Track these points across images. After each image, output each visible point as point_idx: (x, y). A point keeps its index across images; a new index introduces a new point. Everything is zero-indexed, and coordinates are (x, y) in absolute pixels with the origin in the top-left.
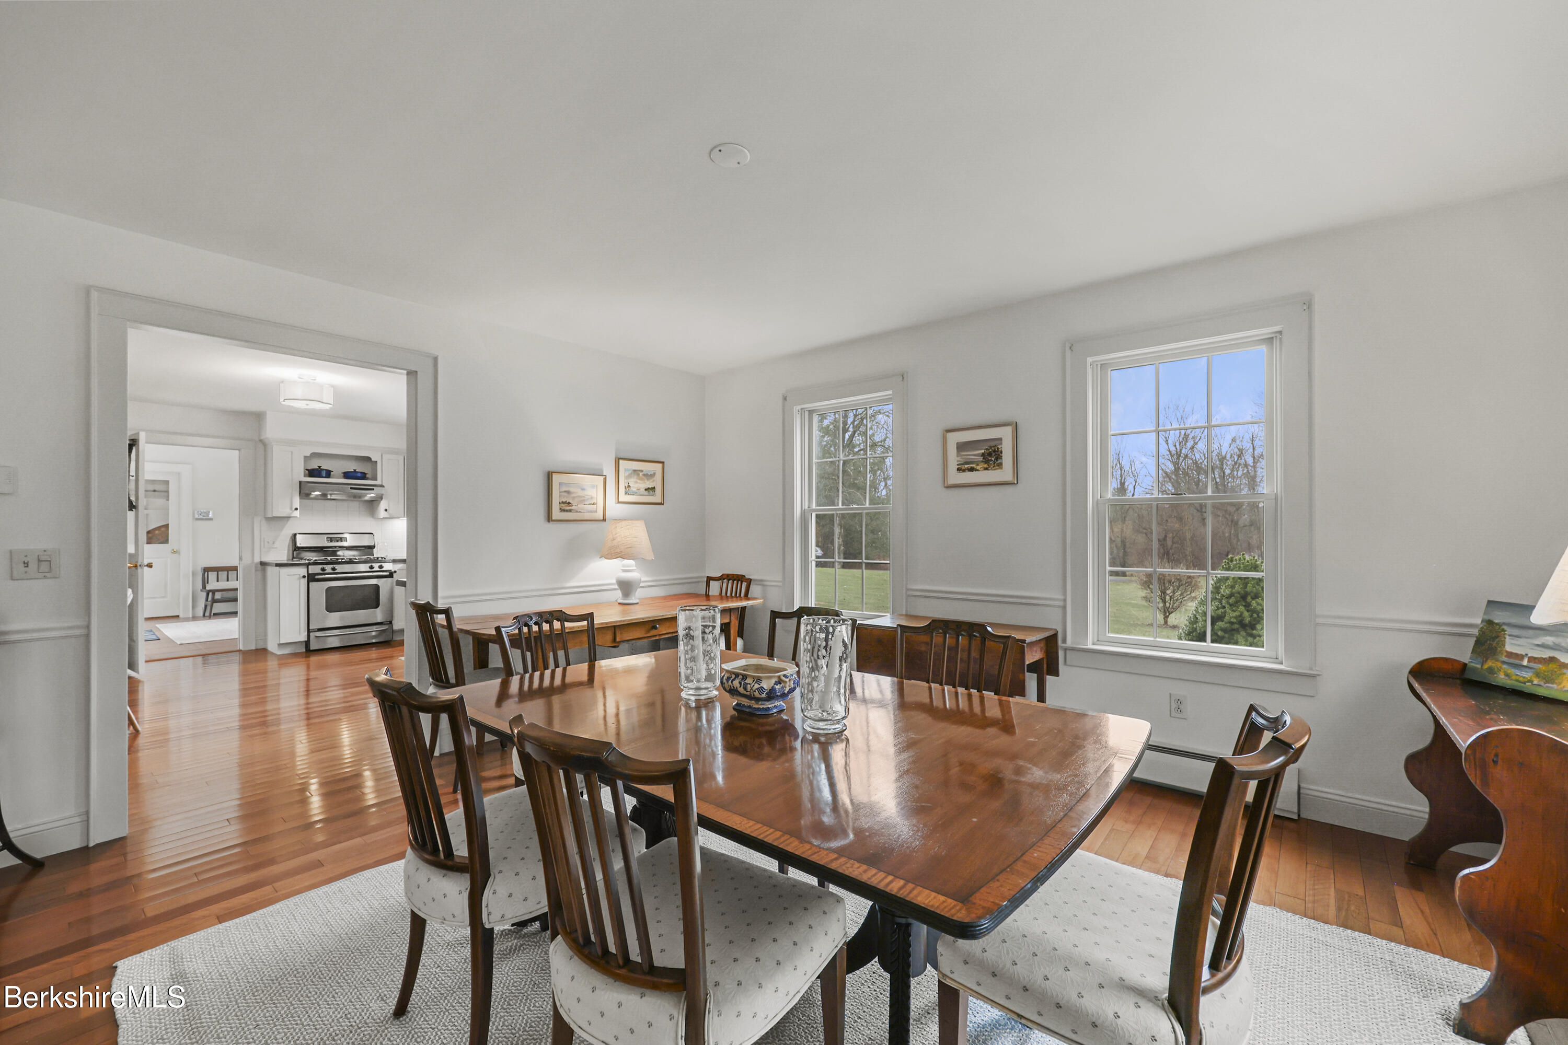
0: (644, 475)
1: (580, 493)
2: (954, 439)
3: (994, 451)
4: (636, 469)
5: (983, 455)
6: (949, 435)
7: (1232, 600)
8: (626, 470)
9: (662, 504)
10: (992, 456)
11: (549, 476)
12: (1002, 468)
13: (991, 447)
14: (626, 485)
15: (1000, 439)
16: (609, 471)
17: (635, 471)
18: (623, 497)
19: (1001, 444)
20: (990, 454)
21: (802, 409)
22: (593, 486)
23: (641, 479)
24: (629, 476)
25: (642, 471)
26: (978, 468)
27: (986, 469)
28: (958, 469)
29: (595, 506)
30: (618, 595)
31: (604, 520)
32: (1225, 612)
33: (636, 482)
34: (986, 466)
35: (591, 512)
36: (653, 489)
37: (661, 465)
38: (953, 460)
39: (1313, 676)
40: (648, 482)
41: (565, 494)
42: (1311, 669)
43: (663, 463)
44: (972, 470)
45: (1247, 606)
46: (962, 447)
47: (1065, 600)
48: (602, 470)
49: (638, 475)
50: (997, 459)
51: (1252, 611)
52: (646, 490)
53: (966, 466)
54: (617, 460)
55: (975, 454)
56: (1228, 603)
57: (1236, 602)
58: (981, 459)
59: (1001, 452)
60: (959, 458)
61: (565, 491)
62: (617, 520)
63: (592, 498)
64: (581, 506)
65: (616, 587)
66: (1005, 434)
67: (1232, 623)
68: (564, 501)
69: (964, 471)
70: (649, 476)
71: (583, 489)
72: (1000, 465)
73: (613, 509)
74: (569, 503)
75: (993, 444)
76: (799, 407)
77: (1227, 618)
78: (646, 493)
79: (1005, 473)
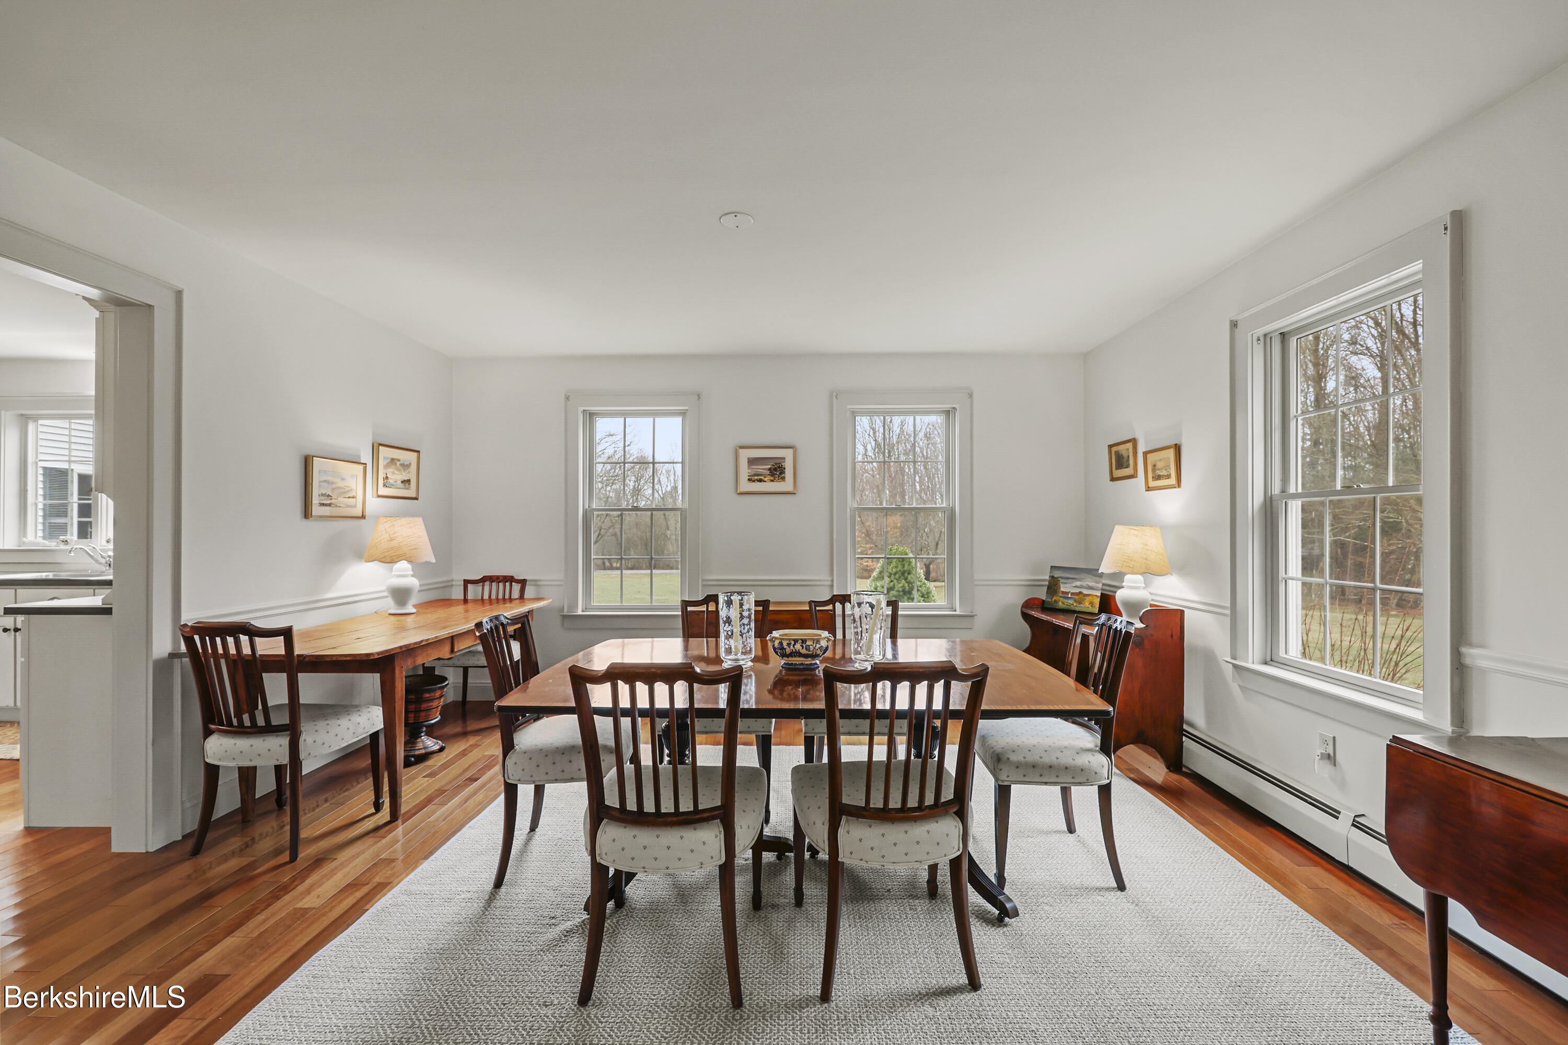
0: (401, 465)
1: (341, 484)
2: (745, 455)
3: (779, 467)
4: (393, 457)
5: (770, 469)
6: (742, 451)
7: (897, 576)
8: (385, 458)
9: (416, 499)
10: (777, 471)
11: (307, 462)
12: (785, 481)
13: (776, 464)
14: (385, 476)
15: (784, 458)
16: (366, 458)
17: (392, 460)
18: (383, 491)
19: (784, 462)
20: (775, 470)
21: (584, 410)
22: (352, 476)
23: (399, 470)
24: (386, 467)
25: (399, 460)
26: (766, 479)
27: (772, 481)
28: (749, 480)
29: (354, 500)
30: (389, 605)
31: (363, 517)
32: (894, 585)
33: (393, 473)
34: (772, 478)
35: (348, 506)
36: (409, 481)
37: (415, 454)
38: (745, 472)
39: (972, 616)
40: (404, 474)
41: (325, 484)
42: (972, 612)
43: (418, 452)
44: (760, 481)
45: (906, 579)
46: (752, 461)
47: (832, 581)
48: (359, 457)
49: (396, 464)
50: (781, 473)
51: (909, 583)
52: (402, 482)
53: (756, 478)
54: (376, 447)
55: (763, 469)
56: (895, 578)
57: (900, 577)
58: (768, 472)
59: (785, 469)
60: (749, 471)
61: (325, 481)
62: (377, 518)
63: (351, 490)
64: (341, 499)
65: (386, 594)
66: (787, 454)
67: (899, 591)
68: (324, 492)
69: (754, 481)
70: (405, 466)
71: (343, 479)
72: (783, 479)
73: (374, 505)
74: (329, 496)
75: (778, 461)
76: (582, 409)
77: (896, 589)
78: (402, 486)
79: (787, 486)
